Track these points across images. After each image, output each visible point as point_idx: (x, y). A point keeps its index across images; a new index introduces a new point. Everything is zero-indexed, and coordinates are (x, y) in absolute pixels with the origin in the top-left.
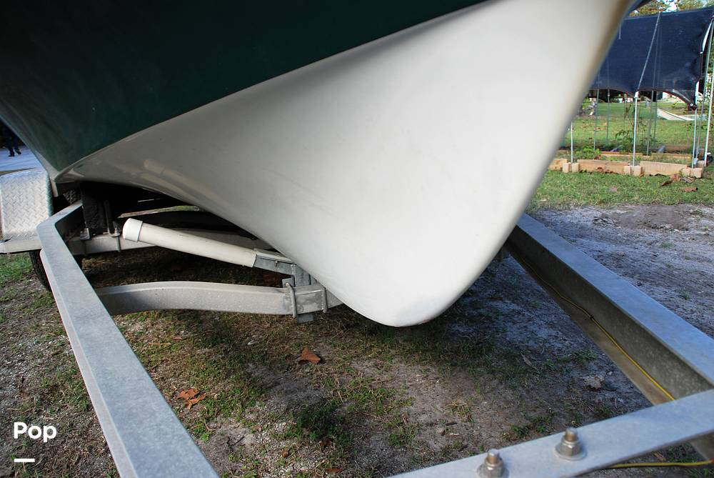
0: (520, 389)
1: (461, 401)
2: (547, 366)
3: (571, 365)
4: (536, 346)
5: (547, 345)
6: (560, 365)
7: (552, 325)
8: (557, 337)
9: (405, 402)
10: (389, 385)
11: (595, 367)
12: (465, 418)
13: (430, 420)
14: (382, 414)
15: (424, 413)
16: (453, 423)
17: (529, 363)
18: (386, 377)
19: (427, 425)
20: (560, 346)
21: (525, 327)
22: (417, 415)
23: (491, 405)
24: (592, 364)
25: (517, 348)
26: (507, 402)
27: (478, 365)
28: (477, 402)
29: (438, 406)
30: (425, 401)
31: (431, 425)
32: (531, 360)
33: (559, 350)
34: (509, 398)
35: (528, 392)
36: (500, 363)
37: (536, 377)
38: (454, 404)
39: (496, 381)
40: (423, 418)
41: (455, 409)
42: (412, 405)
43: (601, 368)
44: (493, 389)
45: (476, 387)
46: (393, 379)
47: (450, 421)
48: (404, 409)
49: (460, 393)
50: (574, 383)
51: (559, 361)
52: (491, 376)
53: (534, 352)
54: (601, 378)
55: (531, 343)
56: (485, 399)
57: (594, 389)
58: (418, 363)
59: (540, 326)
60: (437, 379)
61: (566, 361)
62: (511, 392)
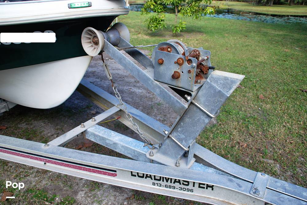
0: (74, 119)
1: (59, 127)
2: (80, 111)
3: (86, 109)
4: (75, 106)
5: (78, 105)
6: (83, 110)
7: (78, 99)
8: (80, 102)
9: (42, 132)
10: (34, 129)
11: (93, 108)
12: (61, 131)
13: (52, 134)
14: (36, 137)
15: (49, 133)
16: (58, 133)
17: (74, 111)
18: (32, 127)
19: (51, 136)
20: (82, 104)
21: (70, 101)
22: (47, 134)
23: (67, 125)
24: (92, 107)
25: (70, 108)
26: (72, 123)
27: (60, 116)
28: (63, 126)
29: (52, 130)
30: (48, 130)
31: (52, 135)
32: (75, 110)
33: (82, 106)
34: (72, 122)
35: (77, 119)
36: (66, 113)
37: (78, 115)
38: (57, 128)
39: (67, 119)
40: (49, 134)
41: (57, 129)
42: (44, 132)
43: (95, 108)
44: (66, 121)
45: (61, 122)
46: (35, 127)
47: (57, 133)
48: (42, 134)
49: (57, 125)
50: (88, 114)
51: (83, 109)
52: (65, 118)
53: (75, 108)
54: (95, 111)
55: (73, 106)
56: (65, 124)
57: (94, 114)
58: (40, 120)
59: (74, 100)
60: (49, 123)
61: (85, 108)
62: (72, 121)
